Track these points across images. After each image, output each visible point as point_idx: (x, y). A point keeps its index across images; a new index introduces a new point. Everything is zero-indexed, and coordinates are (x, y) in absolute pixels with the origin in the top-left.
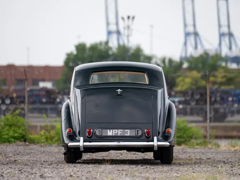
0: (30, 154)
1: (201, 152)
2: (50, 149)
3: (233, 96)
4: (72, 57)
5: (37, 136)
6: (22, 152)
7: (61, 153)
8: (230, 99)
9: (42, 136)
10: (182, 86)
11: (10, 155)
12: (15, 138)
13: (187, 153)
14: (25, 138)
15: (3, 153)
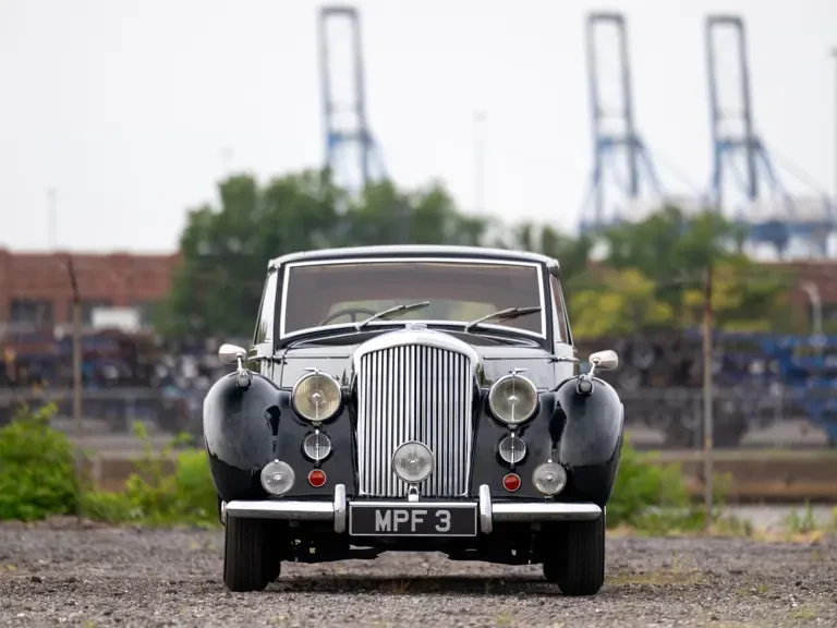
0: (110, 558)
1: (699, 549)
2: (173, 542)
3: (768, 359)
4: (206, 222)
5: (112, 496)
6: (76, 549)
7: (213, 551)
8: (757, 367)
9: (130, 495)
10: (591, 323)
11: (42, 562)
12: (37, 502)
13: (651, 555)
14: (71, 501)
15: (11, 554)
